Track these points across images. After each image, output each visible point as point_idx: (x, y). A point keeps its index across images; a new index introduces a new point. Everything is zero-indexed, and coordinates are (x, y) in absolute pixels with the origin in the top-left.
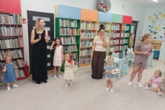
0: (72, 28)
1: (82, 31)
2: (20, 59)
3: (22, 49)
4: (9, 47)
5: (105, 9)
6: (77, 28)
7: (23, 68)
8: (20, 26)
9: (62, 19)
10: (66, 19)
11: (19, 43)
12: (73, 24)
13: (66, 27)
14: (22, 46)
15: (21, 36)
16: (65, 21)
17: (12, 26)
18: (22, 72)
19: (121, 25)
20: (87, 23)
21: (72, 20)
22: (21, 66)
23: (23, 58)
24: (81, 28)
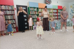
0: (35, 11)
2: (14, 24)
3: (15, 19)
4: (9, 18)
6: (37, 11)
7: (15, 28)
8: (14, 10)
9: (31, 7)
11: (13, 17)
13: (33, 11)
15: (14, 14)
16: (32, 8)
18: (15, 29)
21: (35, 8)
22: (15, 27)
24: (39, 11)
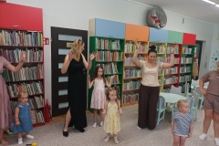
0: (113, 51)
1: (127, 55)
2: (38, 96)
3: (42, 81)
4: (23, 78)
5: (158, 24)
6: (119, 52)
7: (42, 109)
8: (41, 49)
9: (100, 38)
10: (105, 39)
11: (38, 73)
12: (115, 46)
13: (104, 50)
14: (41, 77)
15: (42, 63)
16: (103, 42)
17: (30, 48)
18: (40, 114)
19: (180, 46)
20: (133, 43)
21: (113, 40)
22: (39, 106)
23: (43, 95)
24: (126, 52)
